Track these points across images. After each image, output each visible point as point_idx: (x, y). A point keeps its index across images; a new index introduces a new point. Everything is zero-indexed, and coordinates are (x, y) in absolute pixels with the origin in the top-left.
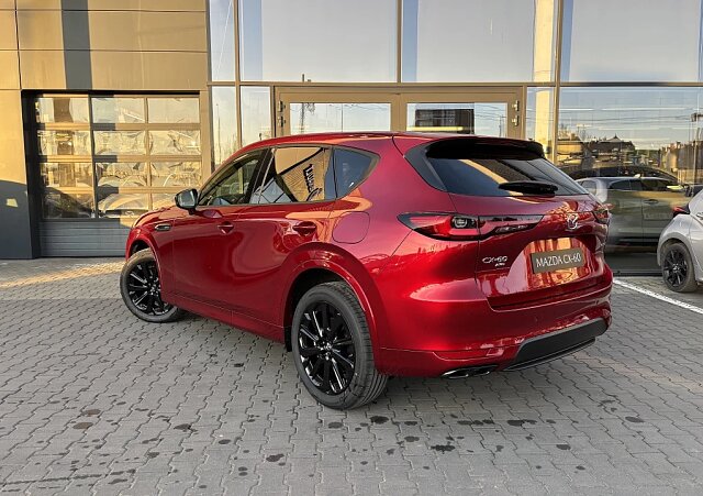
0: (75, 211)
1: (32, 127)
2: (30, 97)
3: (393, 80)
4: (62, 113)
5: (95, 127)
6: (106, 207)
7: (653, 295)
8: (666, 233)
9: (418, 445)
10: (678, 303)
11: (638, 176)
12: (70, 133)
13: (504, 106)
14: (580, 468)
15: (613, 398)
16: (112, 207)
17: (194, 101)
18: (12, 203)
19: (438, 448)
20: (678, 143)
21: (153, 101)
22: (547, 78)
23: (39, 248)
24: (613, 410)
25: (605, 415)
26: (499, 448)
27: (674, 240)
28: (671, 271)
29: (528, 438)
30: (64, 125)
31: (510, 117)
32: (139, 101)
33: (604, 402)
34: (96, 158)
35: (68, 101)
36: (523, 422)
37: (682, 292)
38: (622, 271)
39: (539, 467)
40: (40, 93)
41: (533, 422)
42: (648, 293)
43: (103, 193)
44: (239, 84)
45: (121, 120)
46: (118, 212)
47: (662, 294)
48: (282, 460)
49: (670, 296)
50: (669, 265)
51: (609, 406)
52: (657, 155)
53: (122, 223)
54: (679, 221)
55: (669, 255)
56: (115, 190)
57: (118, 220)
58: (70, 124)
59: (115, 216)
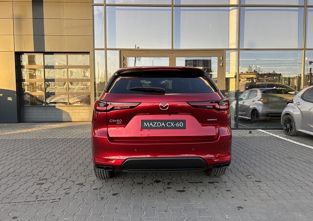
0: (36, 102)
1: (19, 67)
2: (18, 55)
4: (31, 61)
5: (46, 67)
6: (50, 101)
7: (278, 137)
8: (284, 111)
9: (171, 190)
10: (288, 140)
11: (275, 87)
12: (35, 70)
13: (216, 58)
14: (233, 197)
15: (252, 174)
16: (52, 101)
17: (87, 56)
18: (10, 99)
19: (179, 191)
21: (70, 56)
22: (235, 47)
23: (20, 118)
24: (251, 178)
25: (247, 180)
26: (203, 191)
27: (287, 114)
28: (286, 127)
29: (215, 188)
30: (32, 66)
31: (219, 63)
32: (64, 56)
33: (248, 175)
34: (46, 80)
35: (34, 56)
36: (214, 182)
37: (290, 136)
40: (23, 53)
41: (218, 182)
43: (48, 95)
44: (106, 49)
45: (57, 64)
46: (55, 103)
48: (118, 195)
49: (286, 137)
50: (285, 124)
51: (249, 177)
53: (56, 108)
54: (289, 106)
55: (285, 120)
56: (53, 94)
57: (55, 106)
58: (35, 66)
59: (53, 105)
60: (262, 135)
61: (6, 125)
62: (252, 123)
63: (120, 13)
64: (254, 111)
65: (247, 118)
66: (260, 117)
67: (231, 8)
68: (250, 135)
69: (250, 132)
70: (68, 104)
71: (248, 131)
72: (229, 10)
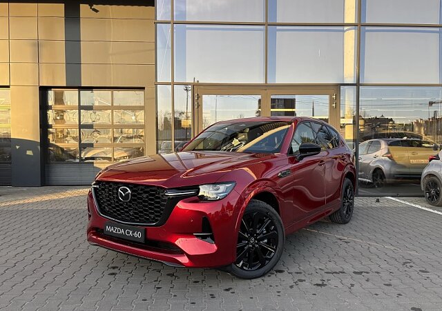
0: (65, 157)
1: (44, 107)
2: (44, 91)
3: (262, 82)
4: (59, 100)
5: (81, 108)
6: (85, 155)
7: (420, 207)
8: (425, 172)
9: (306, 284)
10: (436, 212)
11: (405, 138)
12: (63, 111)
13: (327, 97)
14: (399, 295)
15: (409, 261)
16: (89, 155)
17: (141, 93)
18: (29, 153)
19: (318, 285)
20: (421, 119)
21: (116, 92)
23: (45, 180)
24: (411, 266)
25: (407, 269)
26: (352, 285)
27: (430, 175)
28: (430, 193)
29: (367, 281)
30: (59, 107)
31: (331, 103)
32: (108, 93)
33: (406, 263)
34: (81, 127)
35: (62, 93)
36: (362, 272)
37: (438, 206)
38: (400, 194)
39: (377, 295)
40: (50, 88)
41: (367, 273)
42: (417, 206)
43: (83, 147)
44: (173, 84)
45: (97, 104)
46: (93, 158)
47: (426, 207)
48: (231, 291)
49: (431, 208)
50: (428, 190)
51: (408, 265)
52: (411, 126)
53: (95, 165)
54: (433, 164)
55: (428, 184)
56: (91, 145)
57: (93, 163)
58: (63, 106)
59: (91, 161)
60: (395, 205)
61: (25, 189)
62: (374, 187)
63: (192, 34)
64: (377, 171)
65: (367, 180)
66: (387, 180)
67: (346, 28)
68: (378, 204)
69: (378, 201)
70: (113, 159)
71: (374, 199)
72: (344, 31)
